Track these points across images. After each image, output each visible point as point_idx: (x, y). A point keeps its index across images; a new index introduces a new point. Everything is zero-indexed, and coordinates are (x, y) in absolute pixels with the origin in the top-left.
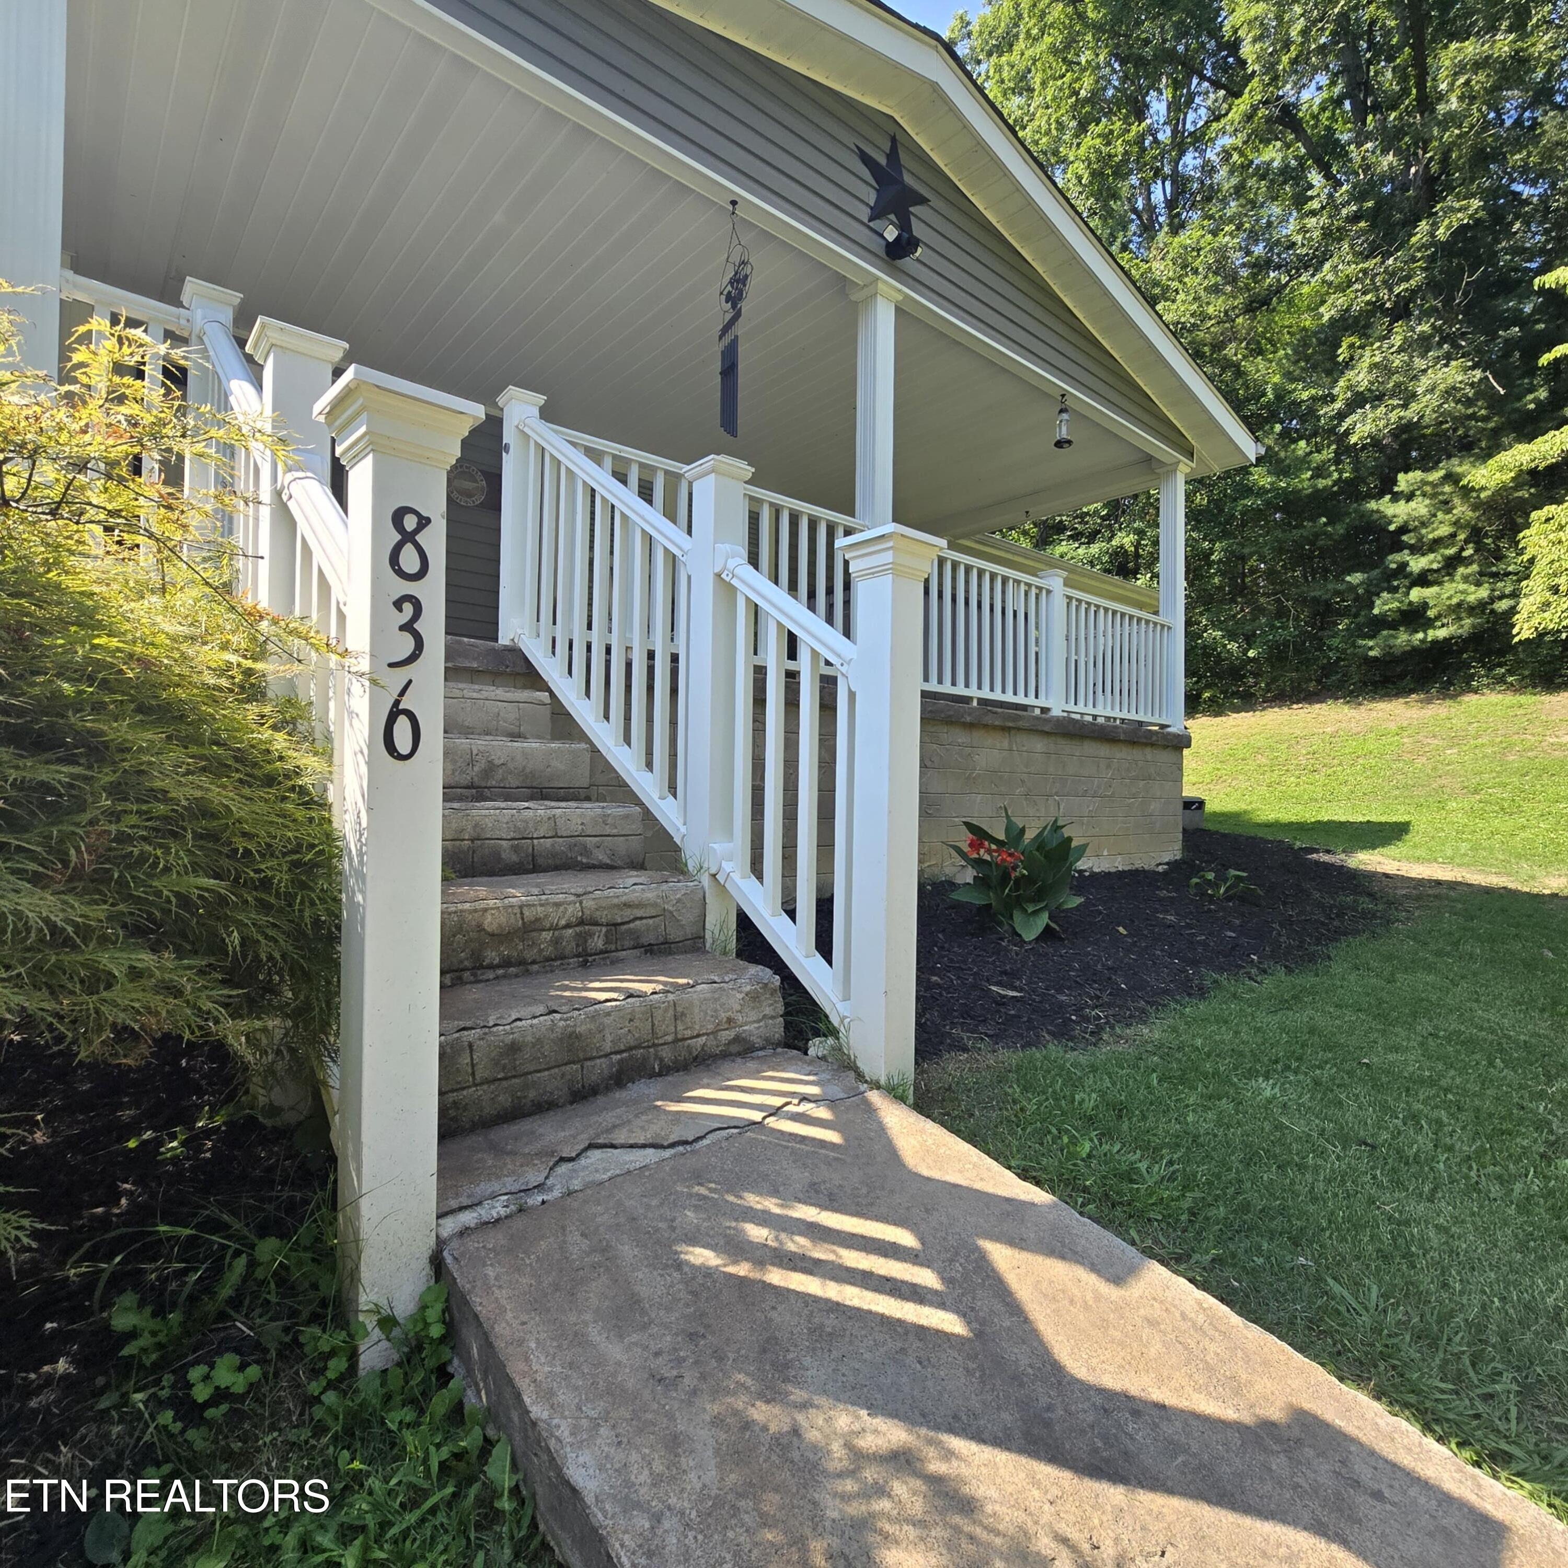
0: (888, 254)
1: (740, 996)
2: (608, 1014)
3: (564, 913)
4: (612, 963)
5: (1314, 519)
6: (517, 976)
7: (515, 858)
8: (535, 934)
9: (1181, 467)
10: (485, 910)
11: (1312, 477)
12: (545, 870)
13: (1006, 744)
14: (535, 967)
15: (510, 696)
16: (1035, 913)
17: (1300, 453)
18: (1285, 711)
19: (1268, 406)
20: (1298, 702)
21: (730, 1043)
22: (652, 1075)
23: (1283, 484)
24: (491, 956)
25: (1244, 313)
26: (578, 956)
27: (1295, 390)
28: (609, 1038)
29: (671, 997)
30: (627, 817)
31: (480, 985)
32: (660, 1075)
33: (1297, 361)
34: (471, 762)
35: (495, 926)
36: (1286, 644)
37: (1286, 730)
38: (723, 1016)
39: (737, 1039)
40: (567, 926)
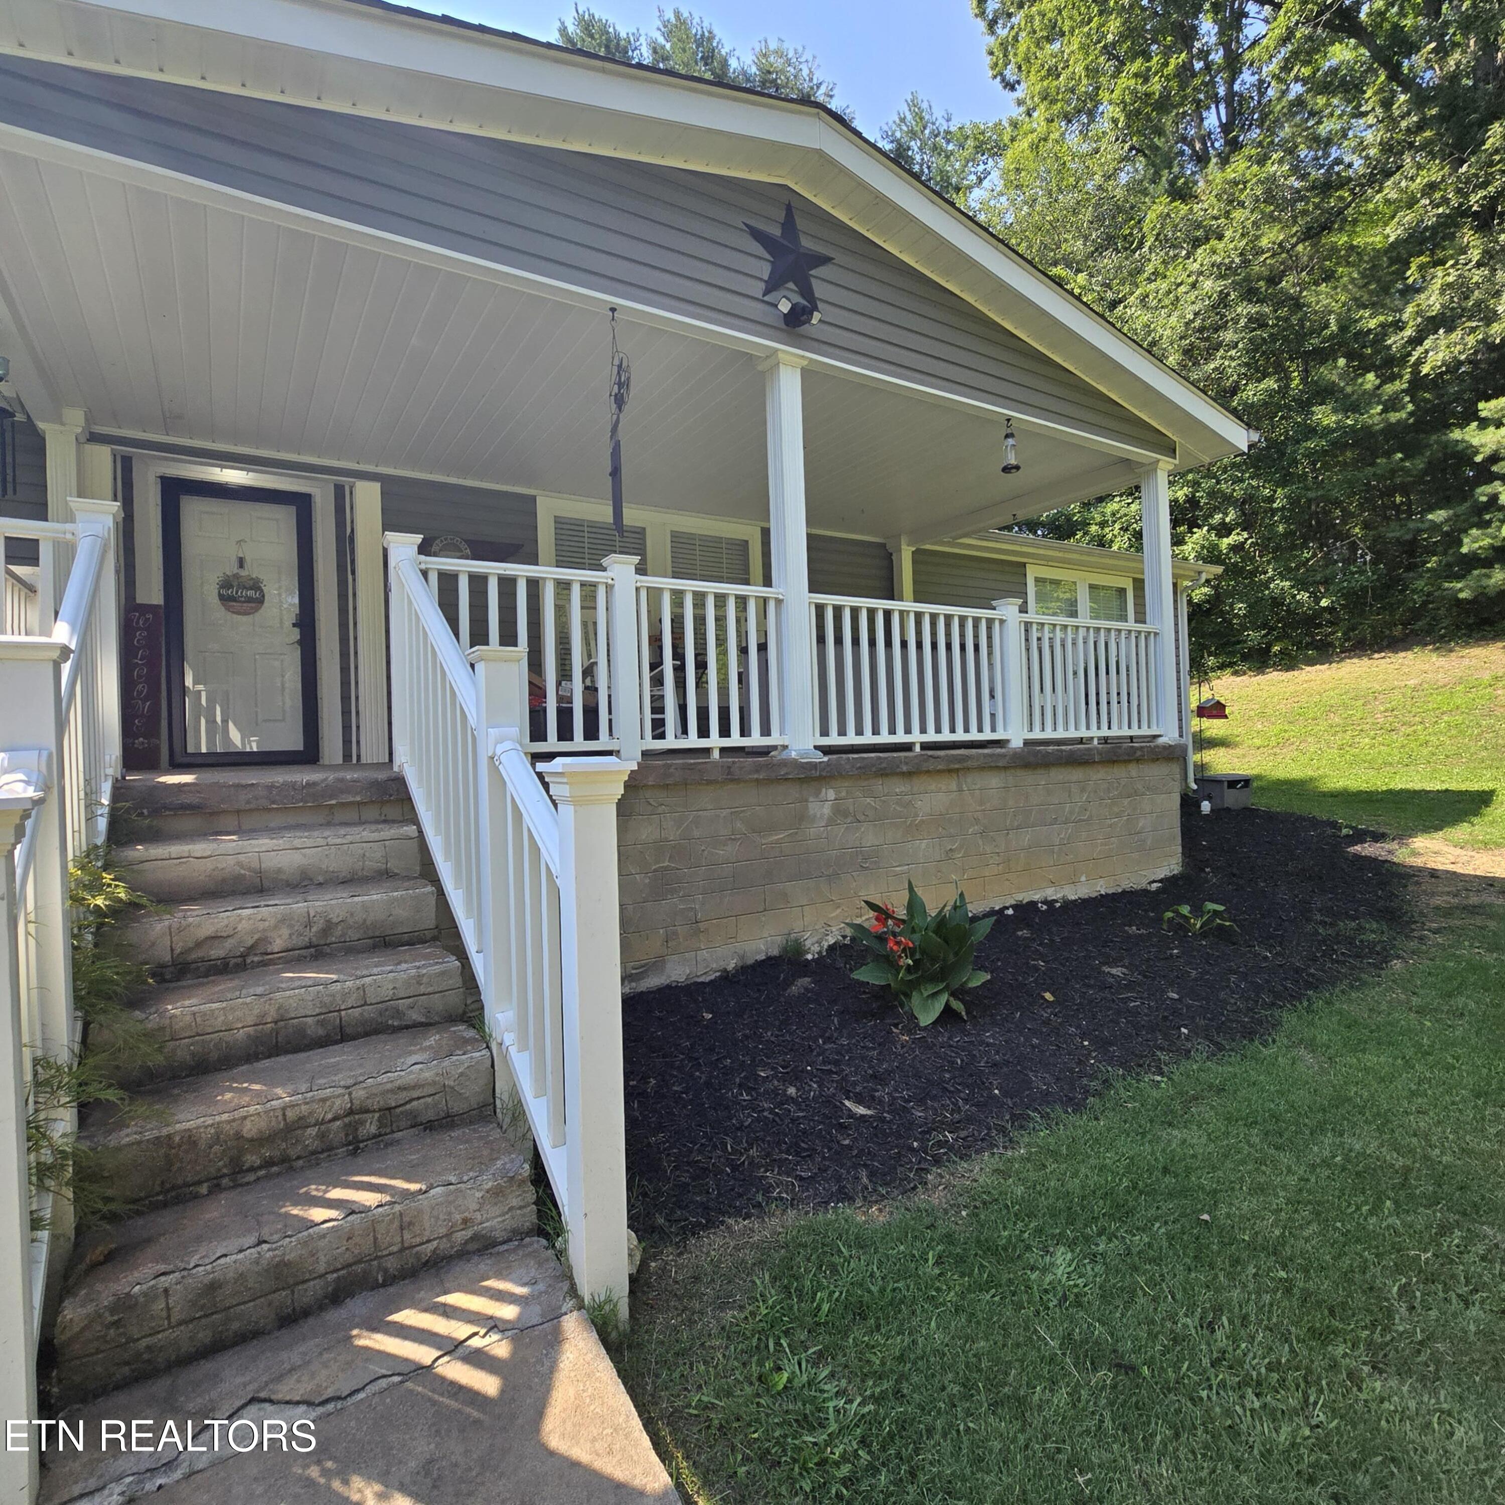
0: (787, 324)
1: (479, 1195)
2: (324, 1236)
3: (331, 1107)
4: (387, 1146)
5: (1388, 454)
6: (279, 1174)
7: (321, 1032)
8: (299, 1132)
9: (1161, 465)
10: (245, 1118)
11: (1384, 411)
12: (354, 1038)
13: (954, 786)
14: (301, 1162)
15: (375, 836)
16: (935, 995)
17: (1368, 386)
18: (1365, 662)
19: (1332, 336)
20: (1379, 652)
21: (466, 1242)
22: (376, 1286)
23: (1349, 422)
24: (252, 1159)
25: (1303, 240)
26: (349, 1144)
27: (1361, 318)
28: (323, 1259)
29: (397, 1208)
30: (443, 973)
31: (240, 1189)
32: (384, 1285)
33: (1365, 285)
34: (309, 924)
35: (255, 1131)
36: (1364, 589)
37: (1364, 684)
38: (458, 1217)
39: (475, 1238)
40: (335, 1119)
